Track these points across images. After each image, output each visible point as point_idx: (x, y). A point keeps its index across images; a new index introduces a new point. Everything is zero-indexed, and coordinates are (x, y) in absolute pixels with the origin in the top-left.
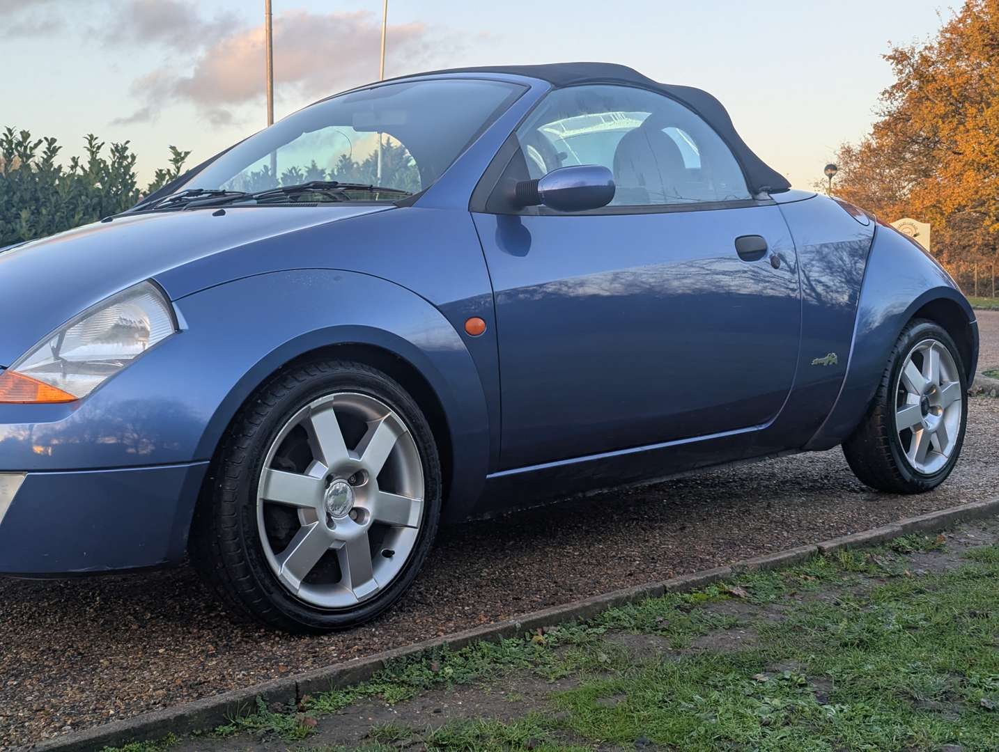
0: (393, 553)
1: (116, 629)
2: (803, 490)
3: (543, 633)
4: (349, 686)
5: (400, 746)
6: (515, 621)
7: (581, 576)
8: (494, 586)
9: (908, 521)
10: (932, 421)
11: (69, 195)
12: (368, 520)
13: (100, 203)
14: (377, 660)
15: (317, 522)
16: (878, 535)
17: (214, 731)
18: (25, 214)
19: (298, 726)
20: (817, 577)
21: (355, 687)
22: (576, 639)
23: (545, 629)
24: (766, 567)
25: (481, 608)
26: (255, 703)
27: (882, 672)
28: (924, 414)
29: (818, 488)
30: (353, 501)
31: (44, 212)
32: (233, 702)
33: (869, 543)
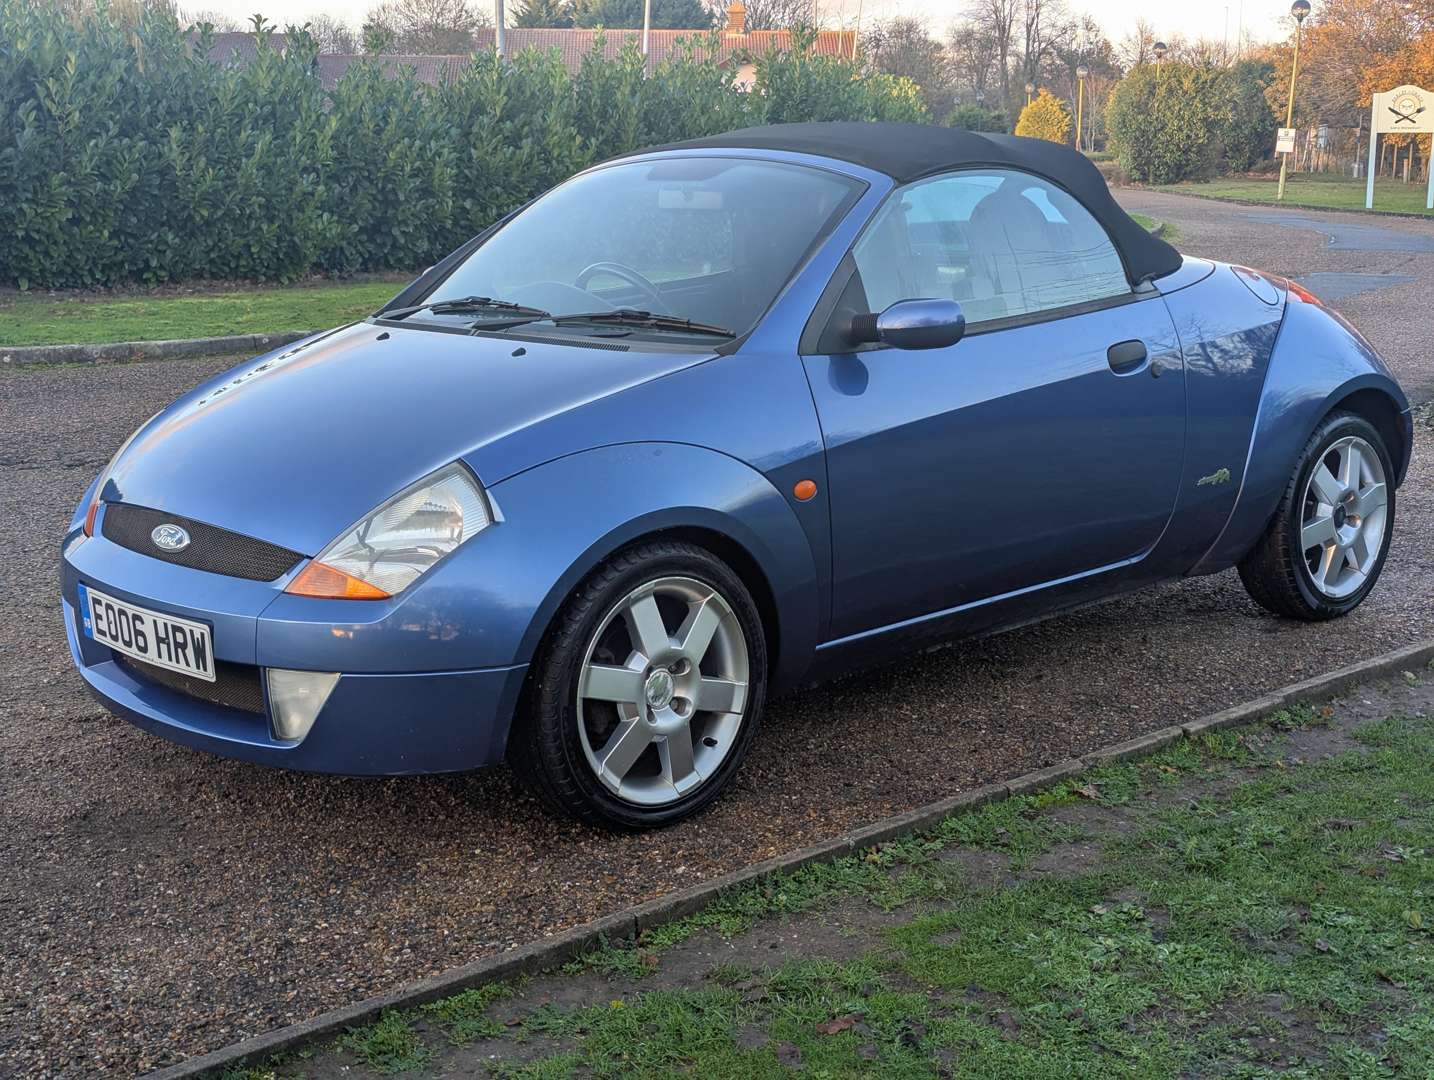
0: (716, 742)
1: (423, 820)
2: (1189, 611)
3: (878, 851)
4: (685, 918)
5: (741, 989)
6: (848, 840)
7: (919, 751)
8: (822, 765)
9: (1291, 689)
10: (1348, 534)
11: (232, 104)
12: (690, 710)
13: (273, 114)
14: (712, 888)
15: (638, 718)
16: (1254, 710)
17: (561, 968)
18: (175, 133)
19: (640, 963)
20: (1179, 768)
21: (691, 918)
22: (912, 859)
23: (880, 845)
24: (1122, 758)
25: (809, 798)
26: (598, 939)
27: (1224, 904)
28: (1338, 525)
29: (1207, 610)
30: (674, 691)
31: (201, 129)
32: (578, 940)
33: (1245, 721)
